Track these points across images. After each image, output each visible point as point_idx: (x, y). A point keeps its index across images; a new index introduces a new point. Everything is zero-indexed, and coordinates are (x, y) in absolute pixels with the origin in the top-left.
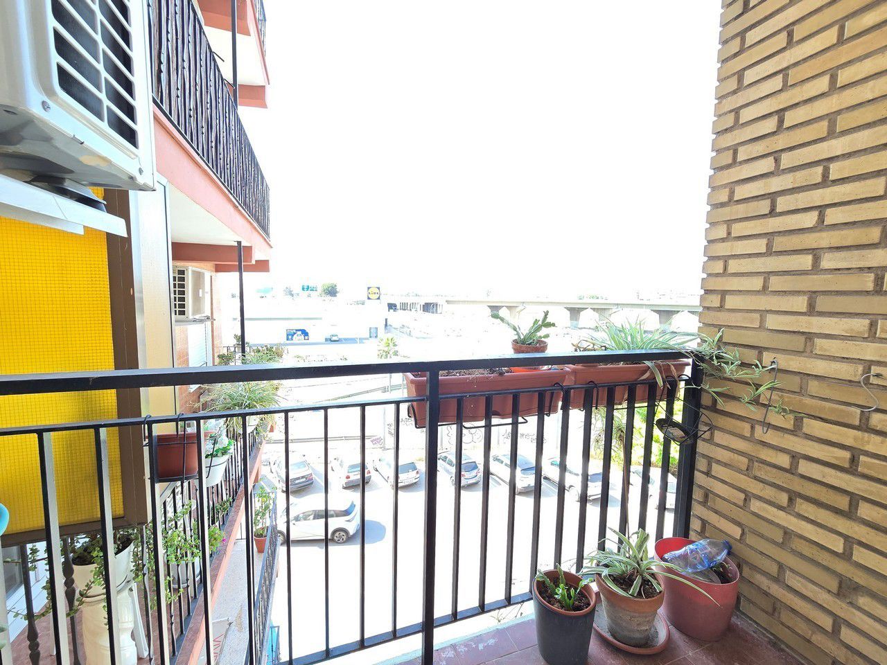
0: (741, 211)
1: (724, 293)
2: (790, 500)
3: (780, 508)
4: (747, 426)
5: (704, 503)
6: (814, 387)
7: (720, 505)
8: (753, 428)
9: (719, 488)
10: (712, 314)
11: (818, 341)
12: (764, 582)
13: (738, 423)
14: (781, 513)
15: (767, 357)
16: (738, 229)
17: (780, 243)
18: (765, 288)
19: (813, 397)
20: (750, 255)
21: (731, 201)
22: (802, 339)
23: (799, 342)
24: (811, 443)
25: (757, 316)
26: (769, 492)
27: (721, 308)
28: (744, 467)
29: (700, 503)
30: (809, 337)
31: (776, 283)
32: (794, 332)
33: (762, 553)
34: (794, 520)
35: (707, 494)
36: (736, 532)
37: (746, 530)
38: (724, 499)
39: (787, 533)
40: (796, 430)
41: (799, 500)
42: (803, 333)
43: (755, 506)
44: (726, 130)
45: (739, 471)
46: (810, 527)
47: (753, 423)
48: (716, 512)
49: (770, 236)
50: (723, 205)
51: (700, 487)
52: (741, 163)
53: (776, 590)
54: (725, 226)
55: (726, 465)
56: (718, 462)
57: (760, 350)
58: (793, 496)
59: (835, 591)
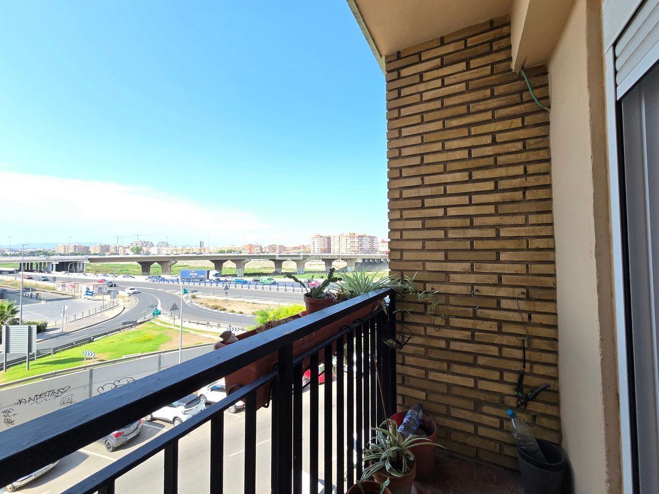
0: (407, 204)
1: (402, 251)
2: (448, 366)
3: (444, 372)
4: (422, 328)
5: (403, 385)
6: (452, 300)
7: (413, 382)
8: (425, 329)
9: (411, 371)
10: (397, 263)
11: (451, 276)
12: (441, 420)
13: (418, 328)
14: (445, 375)
15: (429, 287)
16: (406, 214)
17: (429, 223)
18: (424, 247)
19: (452, 305)
20: (414, 229)
21: (401, 198)
22: (444, 274)
23: (442, 277)
24: (454, 331)
25: (421, 263)
26: (437, 365)
27: (401, 260)
28: (423, 354)
29: (400, 384)
30: (447, 273)
31: (429, 245)
32: (439, 271)
33: (438, 403)
34: (451, 377)
35: (404, 376)
36: (422, 395)
37: (428, 392)
38: (414, 377)
39: (449, 386)
40: (447, 326)
41: (452, 365)
42: (444, 272)
43: (432, 375)
44: (394, 158)
45: (421, 357)
46: (459, 378)
47: (425, 326)
48: (410, 387)
49: (423, 219)
50: (396, 199)
51: (400, 374)
52: (404, 178)
53: (448, 422)
54: (399, 211)
55: (413, 355)
56: (408, 355)
57: (425, 282)
58: (450, 363)
59: (473, 409)
